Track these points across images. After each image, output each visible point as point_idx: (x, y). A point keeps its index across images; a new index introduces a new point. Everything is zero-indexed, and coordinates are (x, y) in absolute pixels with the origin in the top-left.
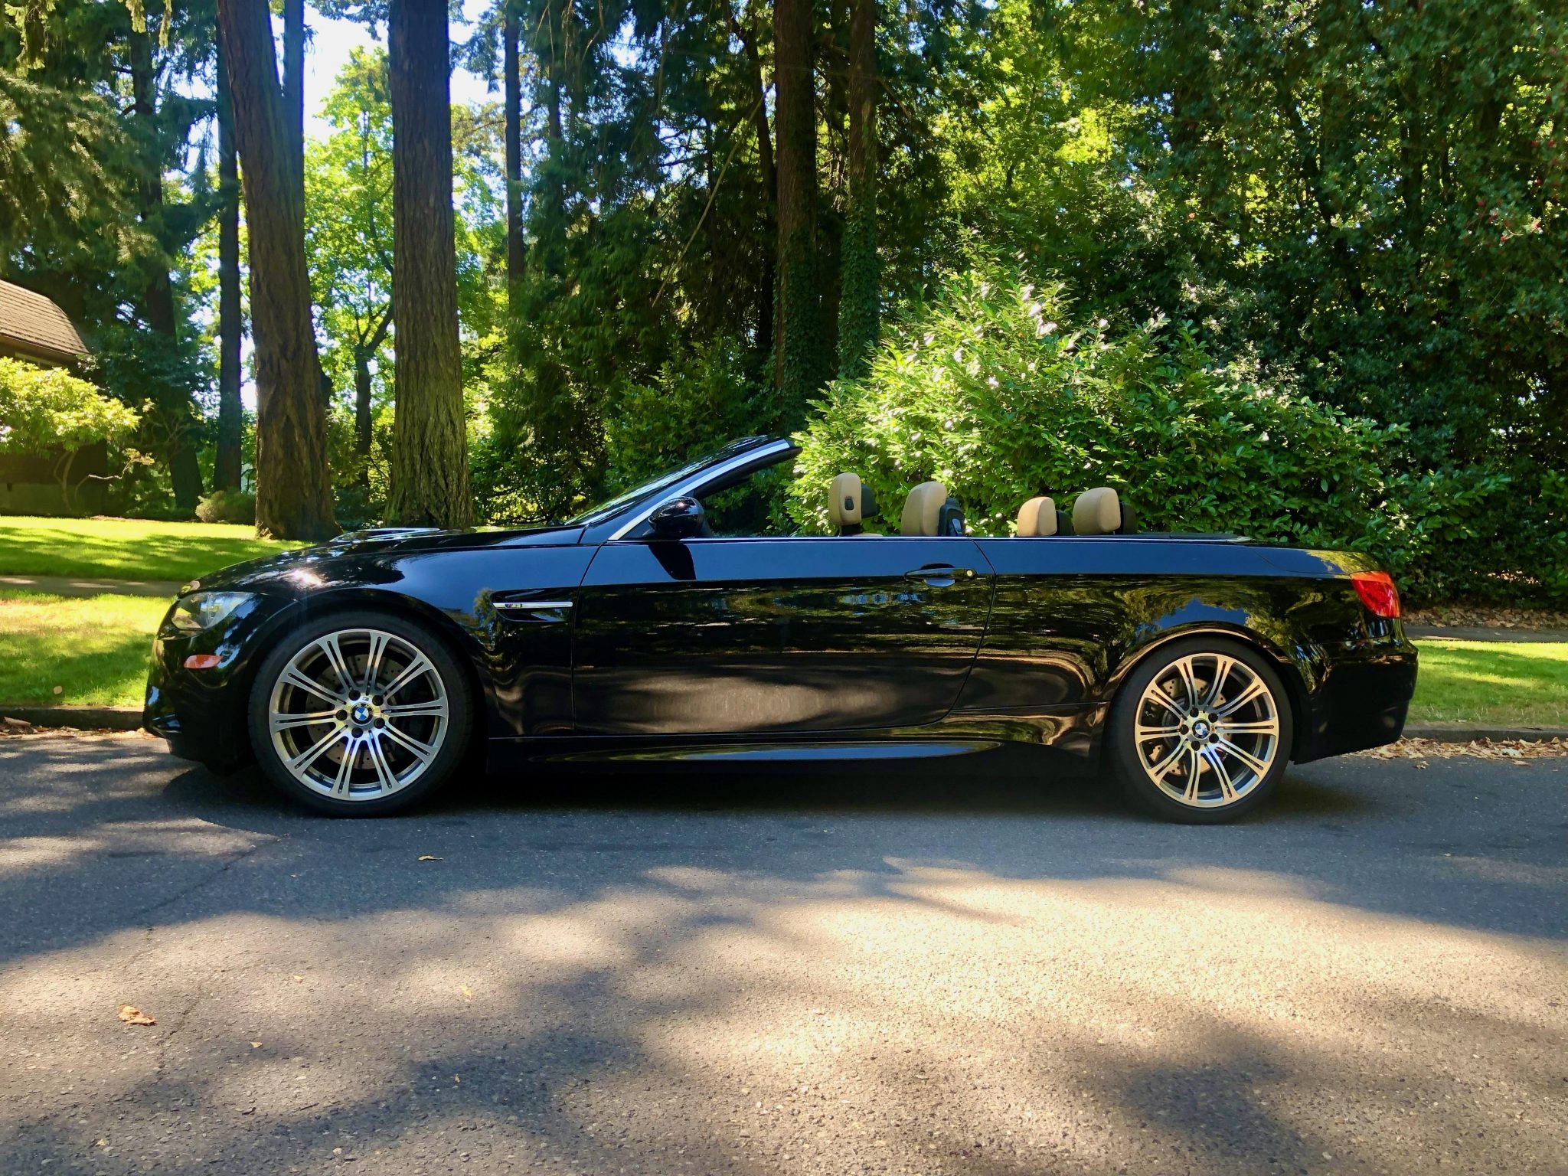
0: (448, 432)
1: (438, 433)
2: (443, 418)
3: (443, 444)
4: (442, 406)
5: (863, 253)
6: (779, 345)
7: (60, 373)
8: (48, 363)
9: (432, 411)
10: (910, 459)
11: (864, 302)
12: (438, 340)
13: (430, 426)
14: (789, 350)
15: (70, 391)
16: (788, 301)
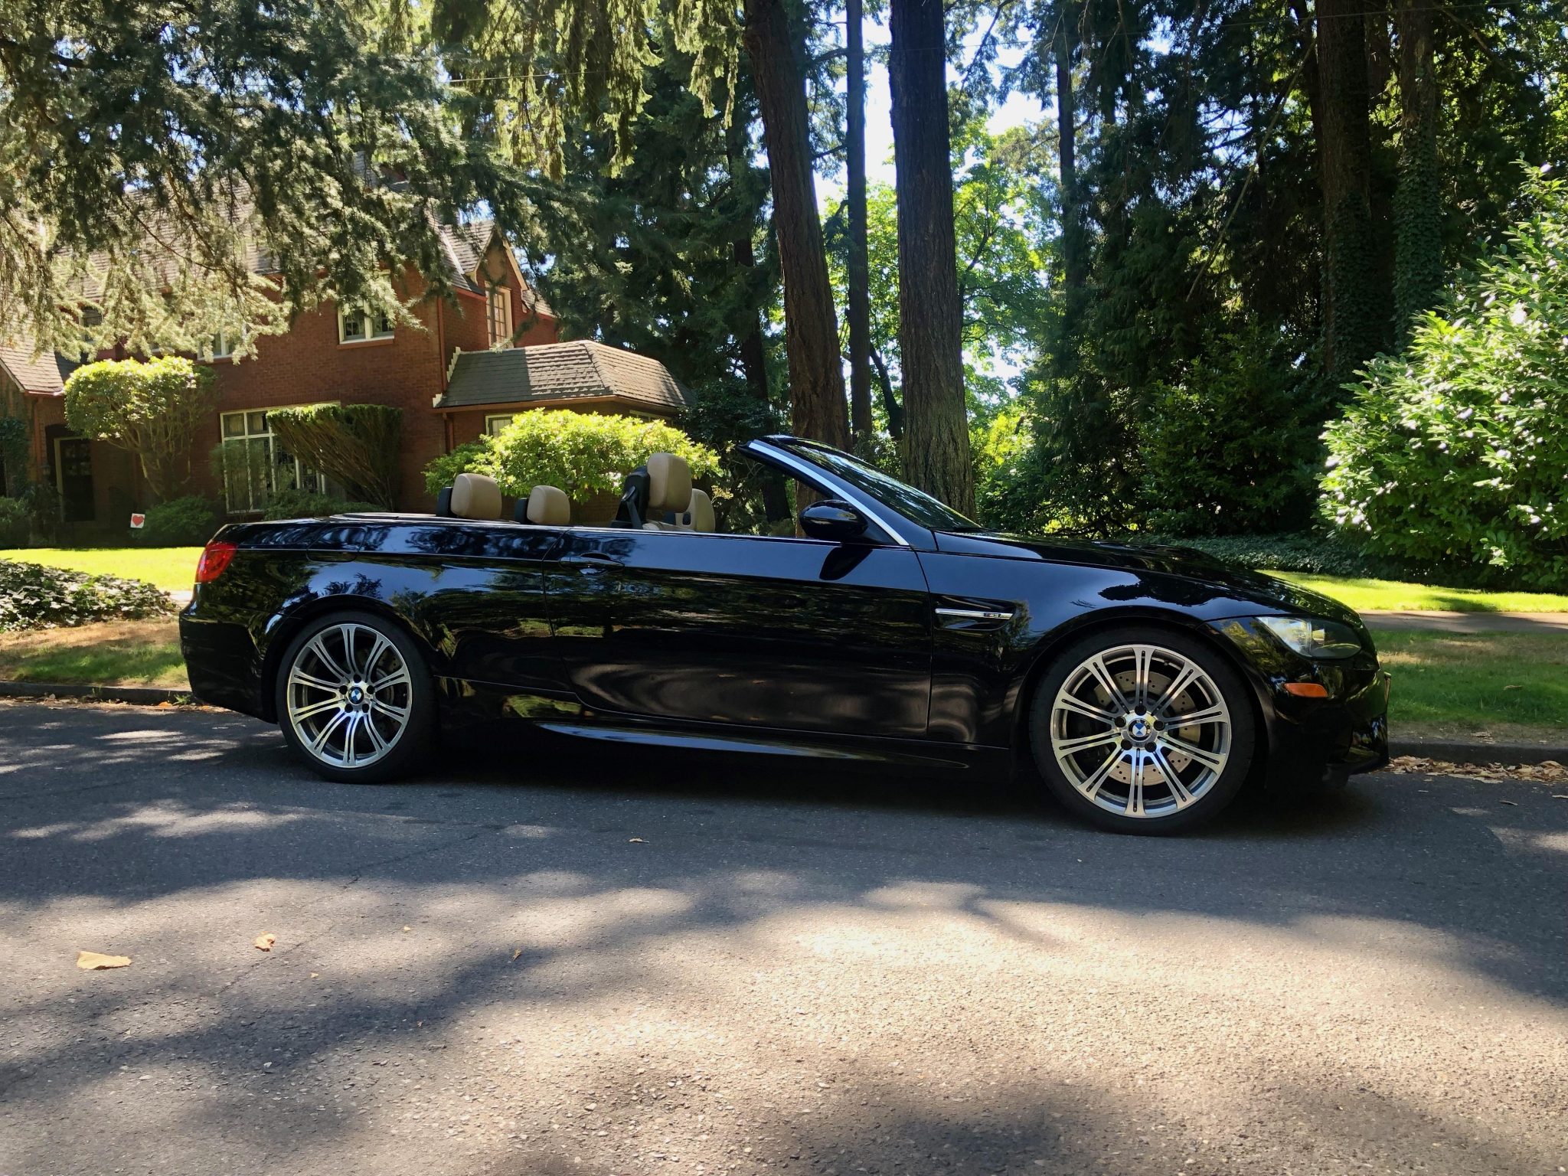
0: (950, 450)
1: (941, 451)
2: (945, 436)
3: (945, 463)
4: (943, 422)
5: (1421, 210)
6: (1328, 325)
7: (659, 425)
8: (649, 415)
9: (934, 431)
10: (1459, 440)
11: (1424, 266)
12: (940, 363)
13: (933, 445)
14: (1339, 329)
15: (665, 438)
16: (1336, 276)
